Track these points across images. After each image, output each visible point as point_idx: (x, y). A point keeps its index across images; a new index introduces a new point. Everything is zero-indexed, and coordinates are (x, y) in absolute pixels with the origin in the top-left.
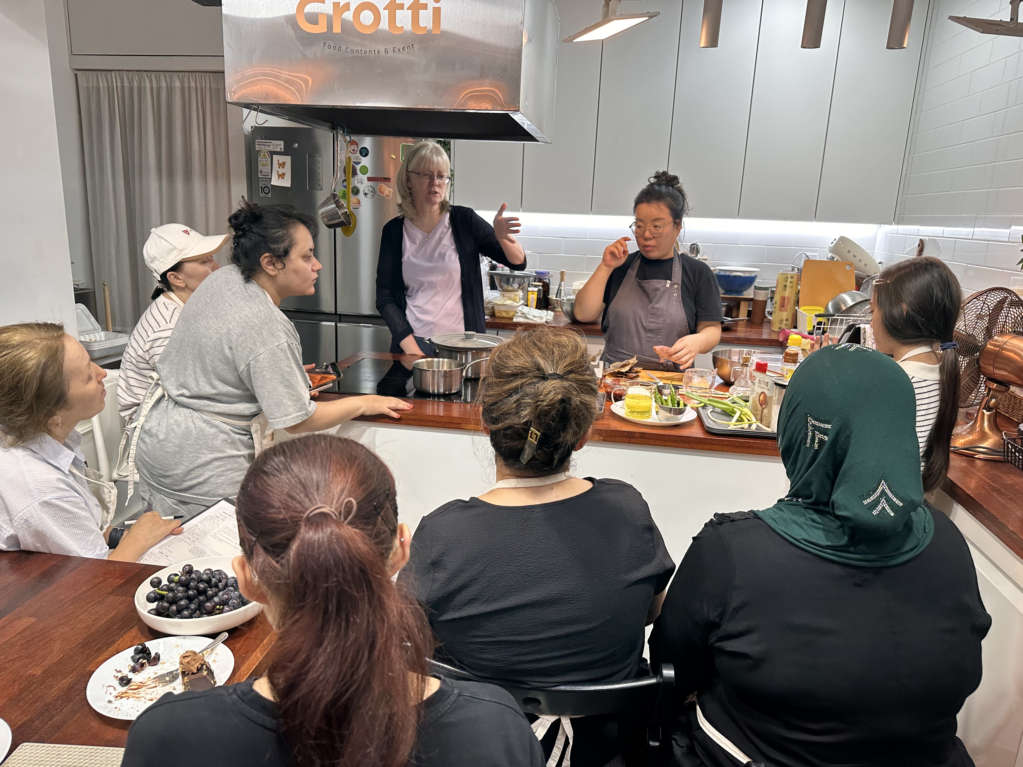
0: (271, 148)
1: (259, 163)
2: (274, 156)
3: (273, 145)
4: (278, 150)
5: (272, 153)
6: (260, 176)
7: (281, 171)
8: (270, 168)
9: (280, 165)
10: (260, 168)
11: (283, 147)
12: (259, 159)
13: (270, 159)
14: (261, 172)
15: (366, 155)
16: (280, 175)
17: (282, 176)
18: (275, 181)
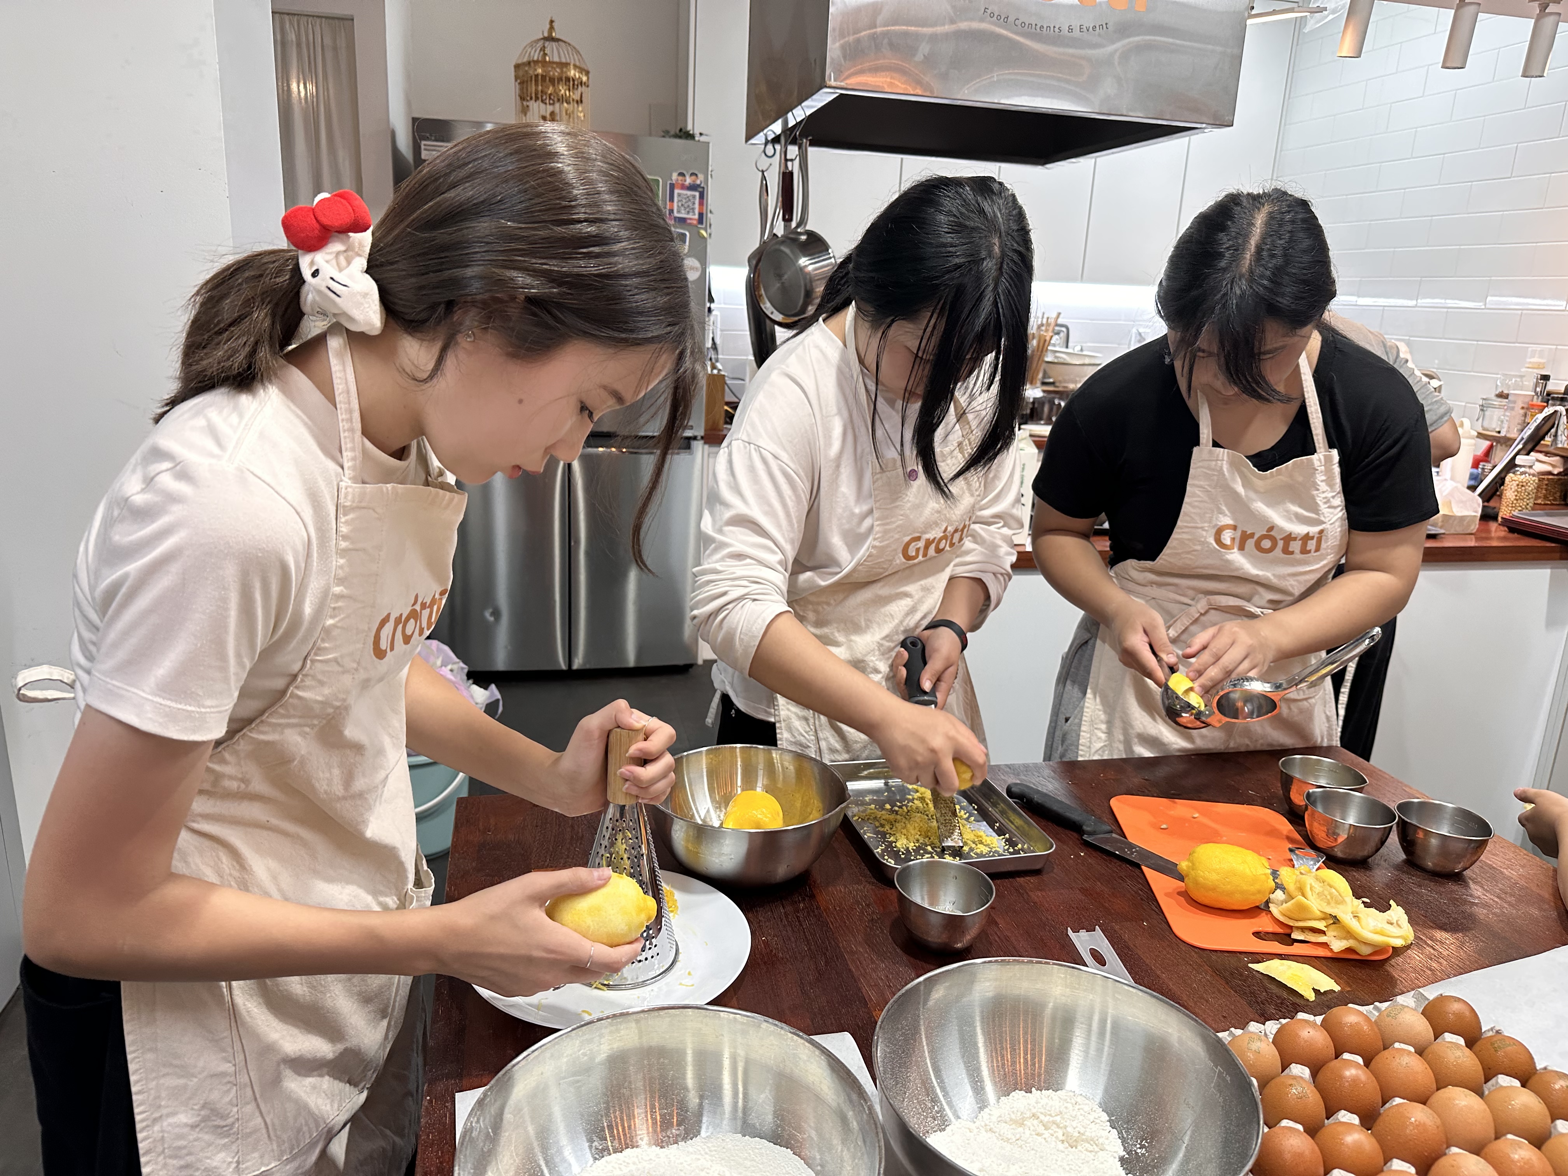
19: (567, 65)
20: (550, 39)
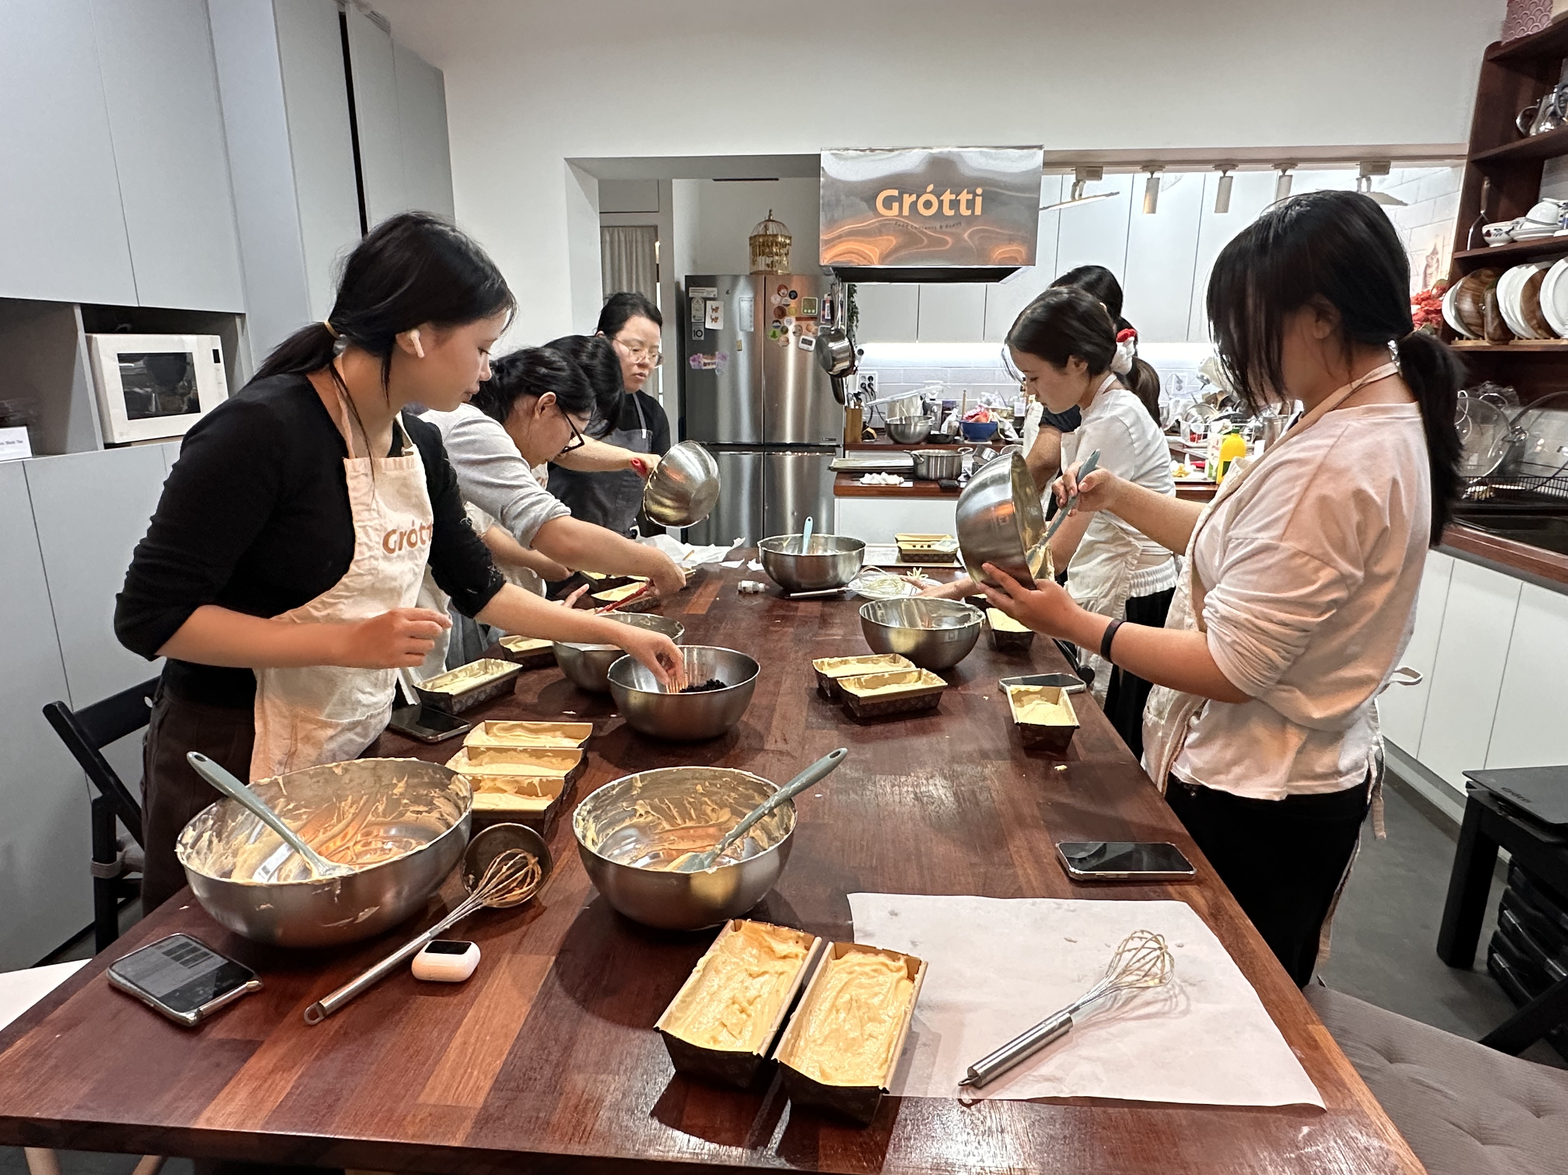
0: (705, 295)
1: (693, 309)
2: (708, 302)
3: (707, 292)
4: (712, 296)
5: (706, 300)
6: (693, 321)
7: (714, 315)
8: (703, 312)
9: (715, 309)
10: (693, 313)
11: (719, 292)
12: (693, 304)
13: (703, 305)
14: (694, 317)
15: (795, 298)
16: (713, 319)
18: (709, 325)
19: (776, 236)
20: (769, 220)
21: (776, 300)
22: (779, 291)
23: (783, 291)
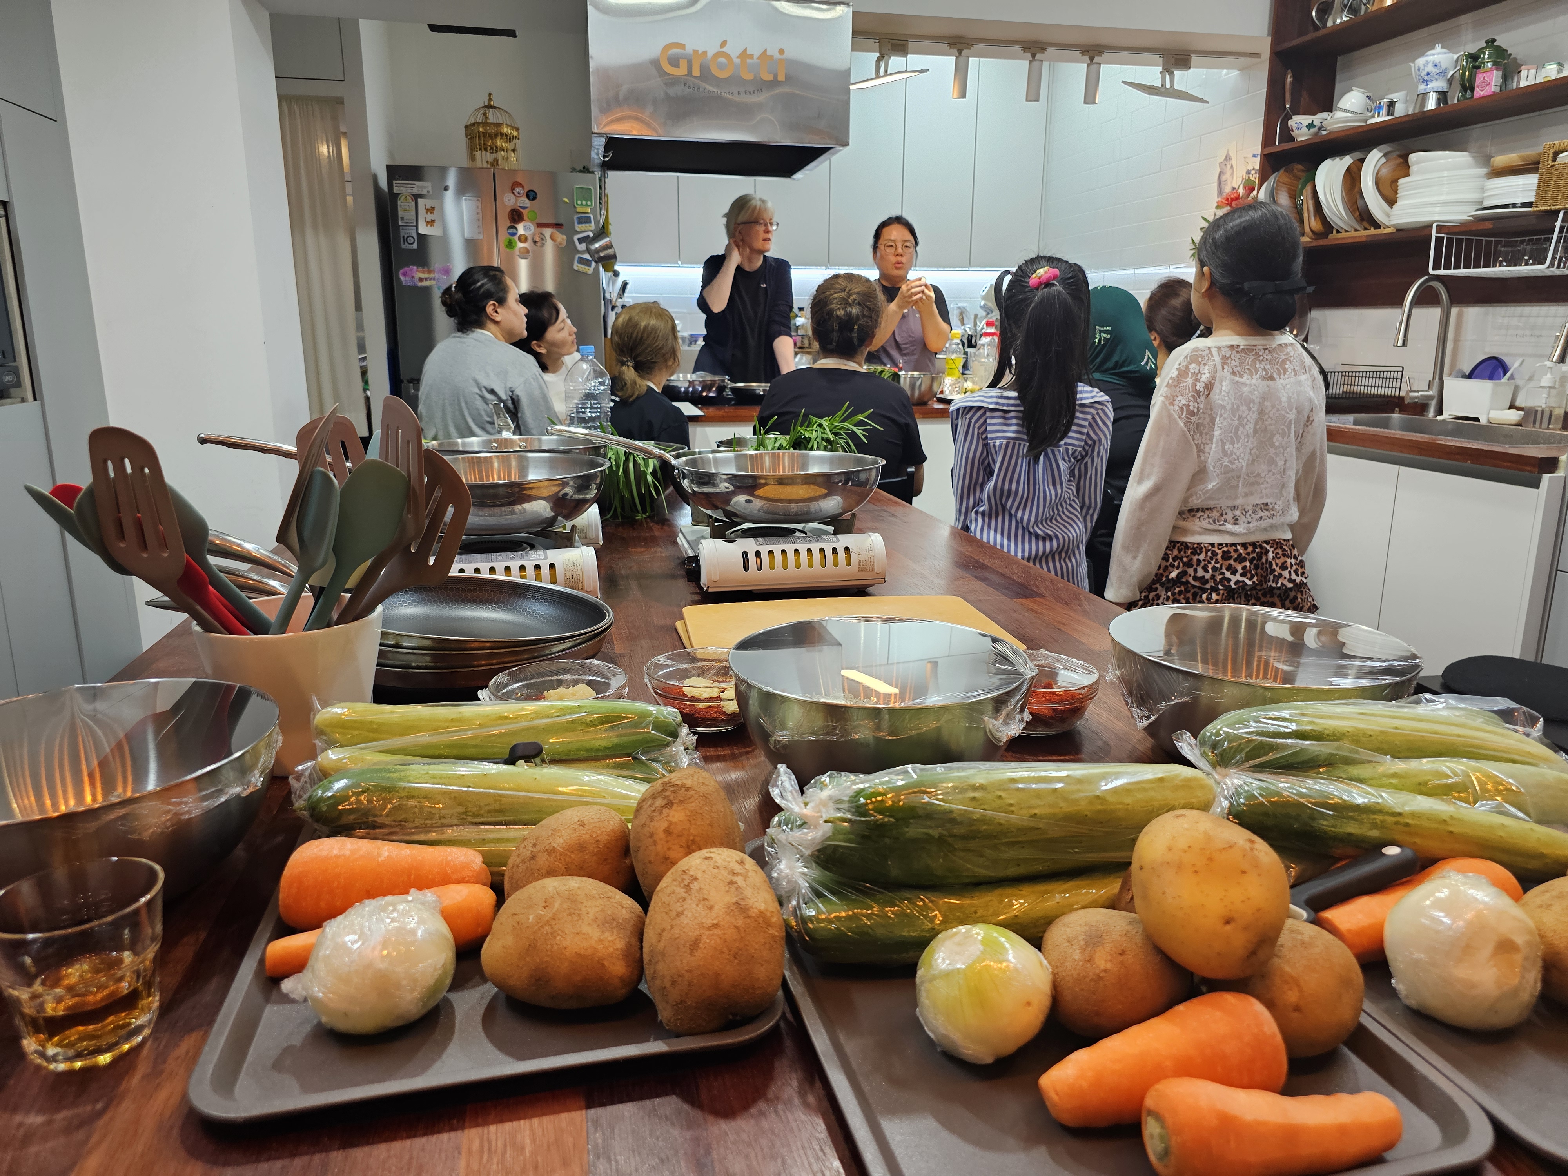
0: (414, 191)
1: (399, 208)
2: (419, 200)
3: (418, 187)
4: (424, 192)
5: (416, 197)
6: (400, 223)
7: (430, 217)
8: (414, 213)
9: (428, 210)
10: (401, 213)
11: (430, 189)
12: (399, 203)
13: (413, 203)
14: (402, 219)
15: (534, 199)
16: (428, 223)
17: (431, 223)
18: (423, 229)
21: (509, 201)
22: (513, 189)
23: (517, 190)
